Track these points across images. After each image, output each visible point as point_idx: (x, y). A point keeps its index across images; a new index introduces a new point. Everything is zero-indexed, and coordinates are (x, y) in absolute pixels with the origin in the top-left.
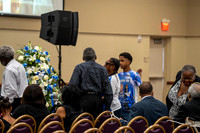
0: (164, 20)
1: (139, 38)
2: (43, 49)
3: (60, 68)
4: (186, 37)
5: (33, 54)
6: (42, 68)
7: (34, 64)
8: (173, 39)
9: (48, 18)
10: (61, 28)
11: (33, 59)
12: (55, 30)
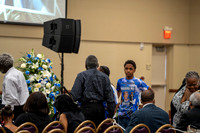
0: (167, 28)
1: (142, 46)
2: (46, 57)
3: (62, 76)
4: (188, 45)
5: (35, 62)
6: (44, 76)
7: (36, 71)
8: (175, 47)
9: (51, 26)
10: (63, 36)
11: (35, 66)
12: (58, 37)
